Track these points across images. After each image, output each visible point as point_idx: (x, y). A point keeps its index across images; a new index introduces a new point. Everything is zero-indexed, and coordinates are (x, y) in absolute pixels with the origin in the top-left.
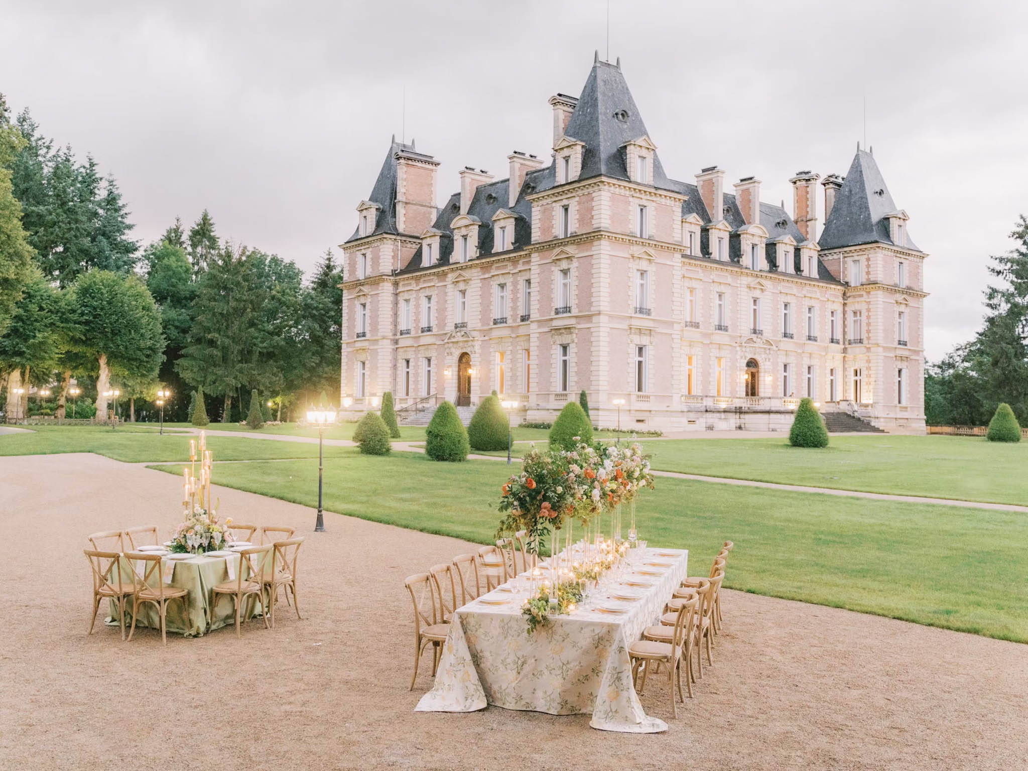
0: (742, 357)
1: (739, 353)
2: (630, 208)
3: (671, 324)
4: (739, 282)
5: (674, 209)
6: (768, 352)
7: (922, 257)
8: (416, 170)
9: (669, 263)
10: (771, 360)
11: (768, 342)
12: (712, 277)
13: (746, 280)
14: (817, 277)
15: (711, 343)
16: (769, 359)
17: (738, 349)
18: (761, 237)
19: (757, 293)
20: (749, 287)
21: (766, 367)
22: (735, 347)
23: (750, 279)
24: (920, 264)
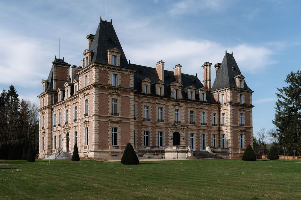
0: (171, 132)
1: (169, 130)
2: (109, 75)
3: (129, 119)
4: (169, 103)
5: (130, 75)
6: (183, 129)
7: (251, 92)
8: (60, 68)
9: (127, 96)
10: (185, 132)
11: (182, 126)
12: (156, 102)
13: (171, 103)
14: (206, 101)
15: (156, 126)
16: (184, 132)
17: (169, 128)
18: (179, 86)
19: (177, 108)
20: (173, 105)
21: (182, 135)
22: (168, 128)
23: (174, 102)
24: (250, 95)
